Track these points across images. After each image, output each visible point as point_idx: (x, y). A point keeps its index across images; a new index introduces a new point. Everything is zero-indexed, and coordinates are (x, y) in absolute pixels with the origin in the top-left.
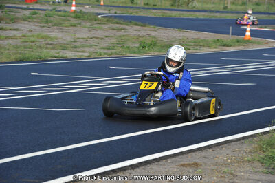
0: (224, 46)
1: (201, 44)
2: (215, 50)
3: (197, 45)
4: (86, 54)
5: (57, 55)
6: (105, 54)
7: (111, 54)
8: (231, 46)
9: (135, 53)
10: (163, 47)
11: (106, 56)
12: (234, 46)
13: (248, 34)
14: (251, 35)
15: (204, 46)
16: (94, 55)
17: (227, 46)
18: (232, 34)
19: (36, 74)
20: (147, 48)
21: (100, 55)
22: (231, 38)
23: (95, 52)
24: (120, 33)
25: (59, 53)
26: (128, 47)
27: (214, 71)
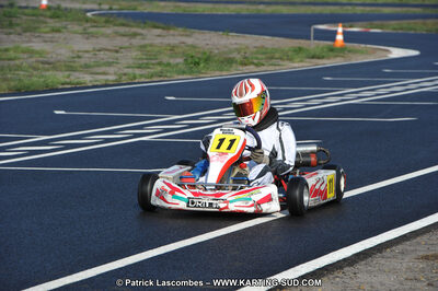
0: (313, 57)
1: (277, 55)
2: (301, 64)
3: (272, 58)
4: (111, 78)
5: (68, 80)
6: (141, 76)
7: (152, 76)
8: (323, 57)
9: (184, 73)
10: (222, 62)
11: (143, 80)
12: (328, 58)
13: (340, 37)
14: (345, 40)
15: (281, 59)
16: (124, 79)
17: (319, 58)
18: (315, 39)
19: (63, 112)
20: (202, 65)
21: (135, 78)
22: (313, 45)
23: (125, 74)
24: (137, 41)
25: (68, 77)
26: (169, 64)
27: (333, 100)
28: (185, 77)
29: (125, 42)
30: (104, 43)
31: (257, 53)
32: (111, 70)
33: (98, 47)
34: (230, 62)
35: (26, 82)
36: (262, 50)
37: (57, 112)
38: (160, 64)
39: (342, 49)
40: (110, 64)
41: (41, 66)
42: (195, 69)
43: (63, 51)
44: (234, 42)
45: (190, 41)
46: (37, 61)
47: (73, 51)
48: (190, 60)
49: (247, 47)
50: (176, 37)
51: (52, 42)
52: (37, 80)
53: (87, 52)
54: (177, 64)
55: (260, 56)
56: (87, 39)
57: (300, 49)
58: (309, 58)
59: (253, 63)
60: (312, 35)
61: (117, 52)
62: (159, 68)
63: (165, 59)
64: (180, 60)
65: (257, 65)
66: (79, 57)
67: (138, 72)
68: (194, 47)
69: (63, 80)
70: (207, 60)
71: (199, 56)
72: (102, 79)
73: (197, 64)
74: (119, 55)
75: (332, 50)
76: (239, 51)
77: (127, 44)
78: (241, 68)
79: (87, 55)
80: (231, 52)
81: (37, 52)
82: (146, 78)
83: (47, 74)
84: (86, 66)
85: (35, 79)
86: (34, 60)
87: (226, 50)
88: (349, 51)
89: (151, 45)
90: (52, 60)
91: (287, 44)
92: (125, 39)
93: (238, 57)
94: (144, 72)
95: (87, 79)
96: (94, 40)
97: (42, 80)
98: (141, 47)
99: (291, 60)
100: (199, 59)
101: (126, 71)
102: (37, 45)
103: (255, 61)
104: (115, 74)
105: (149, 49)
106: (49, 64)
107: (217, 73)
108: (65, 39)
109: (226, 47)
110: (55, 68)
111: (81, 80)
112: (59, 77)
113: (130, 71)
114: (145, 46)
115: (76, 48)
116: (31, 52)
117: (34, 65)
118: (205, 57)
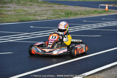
0: (99, 13)
1: (90, 12)
2: (96, 15)
3: (88, 13)
4: (45, 18)
5: (34, 18)
6: (53, 17)
7: (56, 18)
8: (102, 13)
9: (64, 17)
10: (75, 14)
11: (54, 19)
12: (104, 13)
13: (107, 8)
14: (108, 9)
15: (91, 13)
16: (49, 18)
17: (101, 13)
18: (100, 8)
19: (33, 27)
20: (69, 15)
21: (52, 18)
22: (99, 10)
23: (49, 17)
24: (52, 8)
25: (34, 17)
26: (60, 15)
27: (105, 25)
28: (65, 18)
29: (49, 8)
30: (43, 8)
31: (84, 12)
32: (45, 16)
33: (42, 9)
34: (77, 14)
35: (23, 19)
36: (86, 11)
37: (31, 27)
38: (58, 14)
39: (107, 11)
40: (45, 14)
41: (27, 14)
42: (67, 16)
43: (32, 11)
44: (78, 9)
45: (66, 8)
46: (26, 13)
47: (35, 11)
48: (66, 13)
49: (82, 10)
50: (63, 7)
51: (30, 8)
52: (26, 18)
53: (39, 11)
54: (63, 15)
55: (85, 13)
56: (39, 7)
57: (96, 11)
58: (98, 13)
59: (83, 15)
60: (99, 7)
61: (47, 11)
62: (58, 16)
63: (60, 13)
64: (64, 13)
65: (84, 15)
66: (37, 12)
67: (52, 16)
68: (67, 10)
69: (32, 18)
70: (71, 14)
71: (69, 12)
72: (43, 18)
73: (68, 14)
74: (47, 12)
75: (104, 11)
76: (79, 11)
77: (49, 9)
78: (80, 16)
79: (39, 12)
80: (77, 11)
81: (26, 11)
82: (54, 18)
83: (29, 16)
84: (39, 15)
85: (25, 18)
86: (25, 13)
87: (76, 11)
88: (109, 12)
89: (56, 9)
90: (30, 13)
91: (92, 9)
92: (49, 7)
93: (79, 13)
94: (54, 16)
95: (39, 18)
96: (41, 8)
97: (27, 18)
98: (53, 10)
99: (93, 14)
100: (69, 13)
101: (49, 16)
102: (26, 9)
103: (84, 14)
104: (46, 17)
105: (55, 10)
106: (29, 14)
107: (74, 17)
108: (33, 7)
109: (76, 10)
110: (30, 15)
111: (37, 18)
112: (32, 17)
113: (50, 16)
114: (54, 10)
115: (36, 10)
116: (24, 11)
117: (25, 14)
118: (70, 13)
